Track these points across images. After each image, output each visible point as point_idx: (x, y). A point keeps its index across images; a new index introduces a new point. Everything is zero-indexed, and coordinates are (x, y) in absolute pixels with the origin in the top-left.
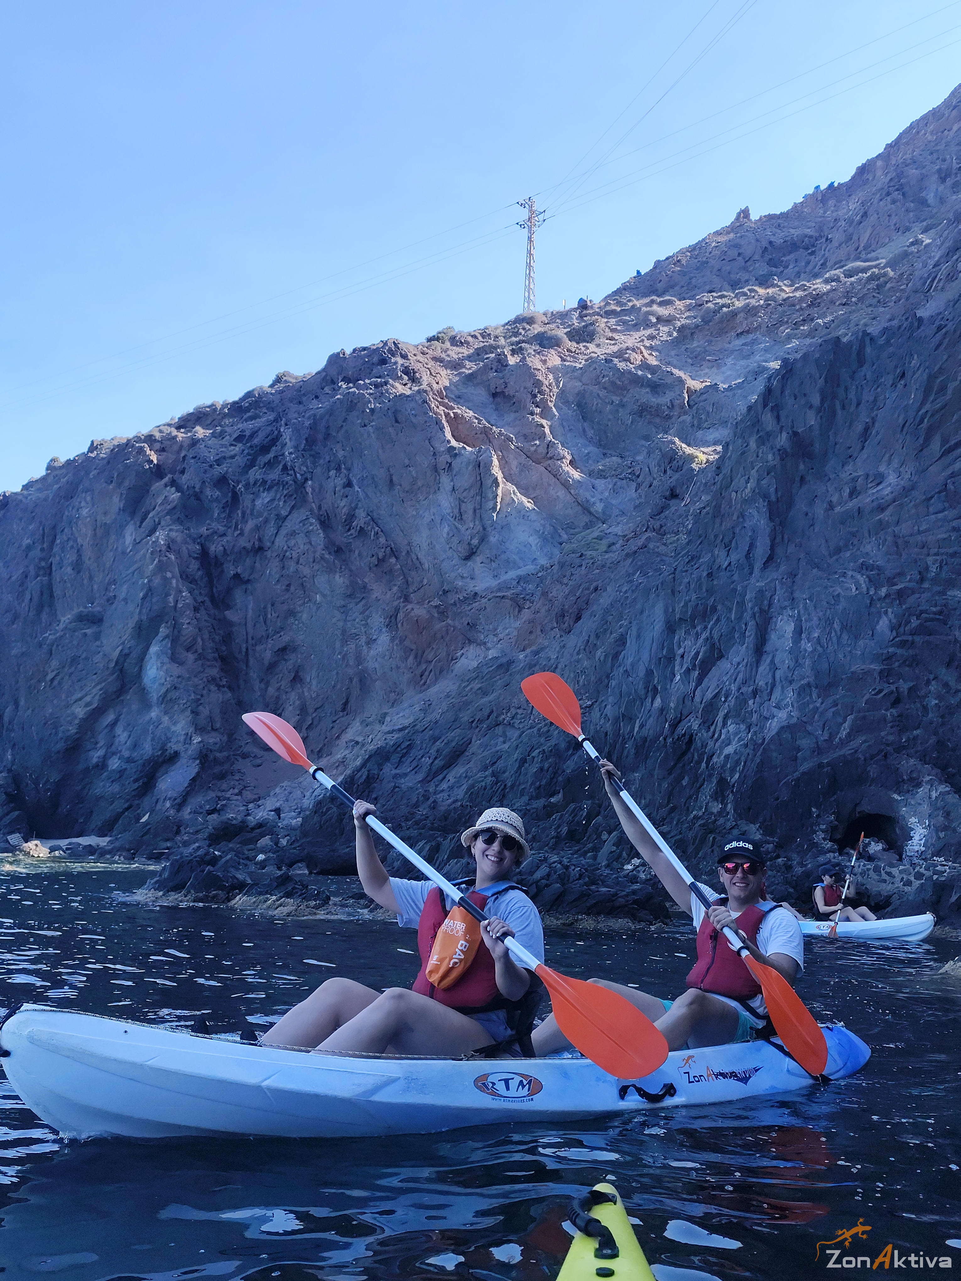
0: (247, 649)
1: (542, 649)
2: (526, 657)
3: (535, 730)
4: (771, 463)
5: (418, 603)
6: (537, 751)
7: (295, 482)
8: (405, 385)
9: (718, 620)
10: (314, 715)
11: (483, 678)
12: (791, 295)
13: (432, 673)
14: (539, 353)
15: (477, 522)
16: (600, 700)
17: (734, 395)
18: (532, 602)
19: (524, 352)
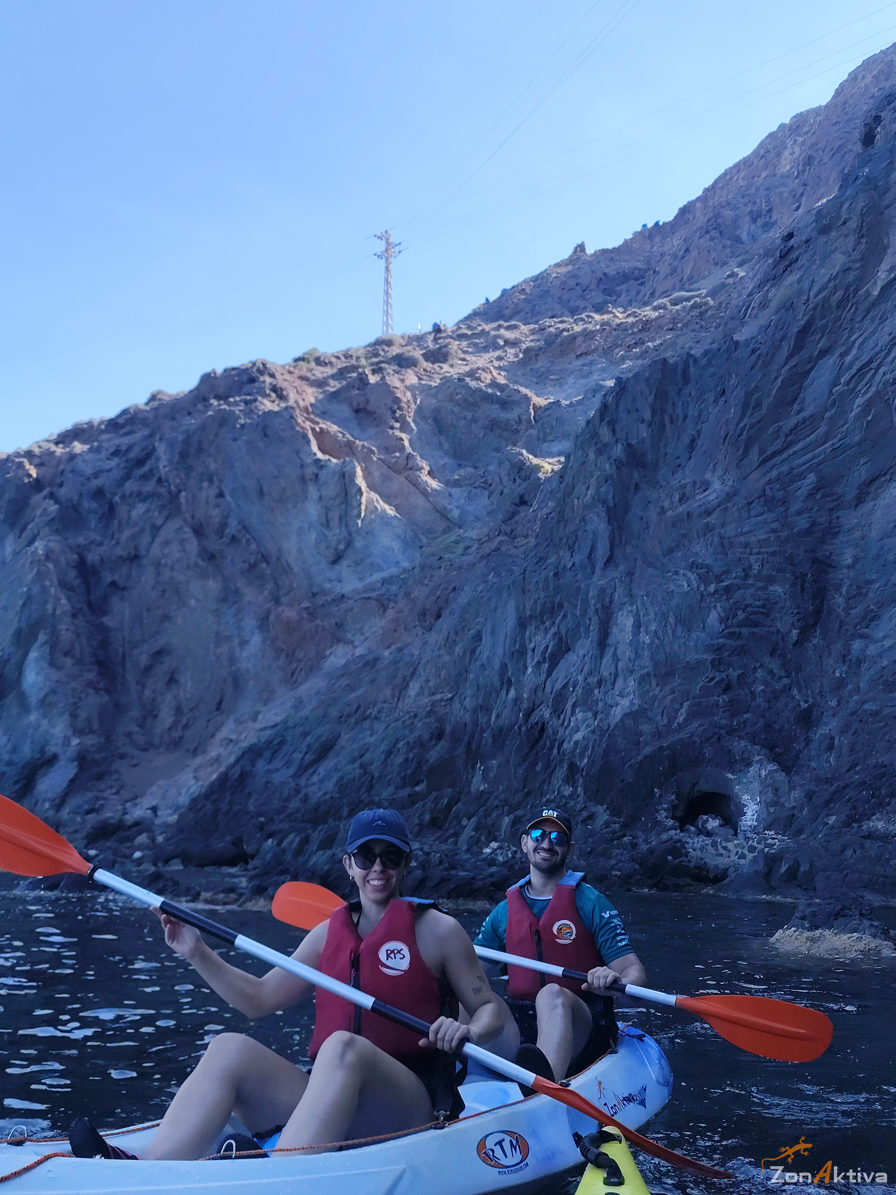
0: (124, 653)
1: (406, 646)
2: (390, 654)
3: (400, 722)
4: (609, 472)
5: (289, 605)
7: (170, 493)
8: (273, 402)
9: (564, 616)
10: (189, 715)
11: (350, 675)
12: (624, 321)
13: (303, 672)
14: (397, 373)
16: (460, 692)
17: (575, 410)
18: (396, 602)
19: (384, 372)
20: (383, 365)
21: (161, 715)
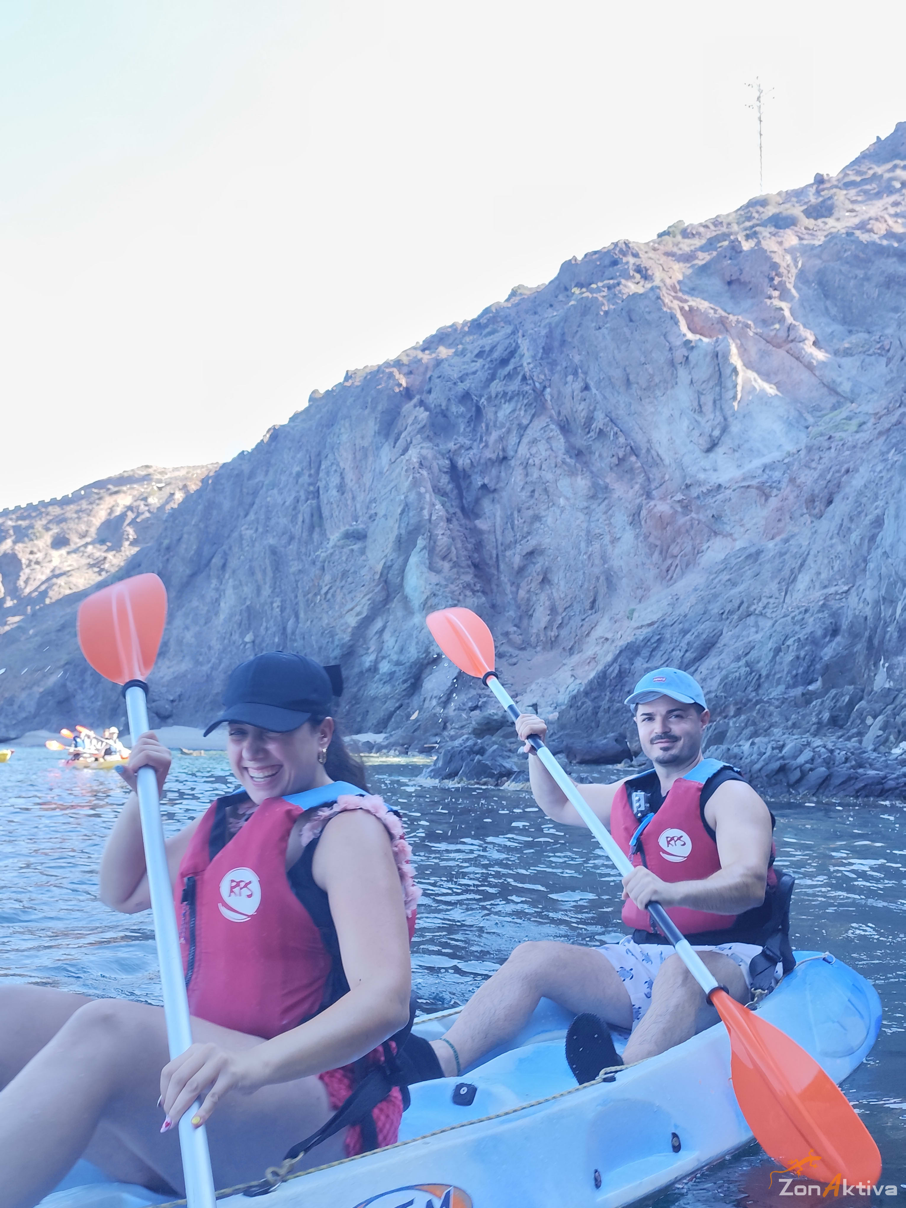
0: (497, 555)
1: (793, 536)
2: (776, 545)
3: (789, 618)
5: (661, 499)
6: (793, 639)
7: (534, 390)
8: (638, 283)
10: (564, 614)
11: (731, 569)
13: (679, 568)
14: (774, 235)
16: (857, 584)
18: (779, 490)
19: (759, 236)
20: (757, 229)
21: (536, 615)
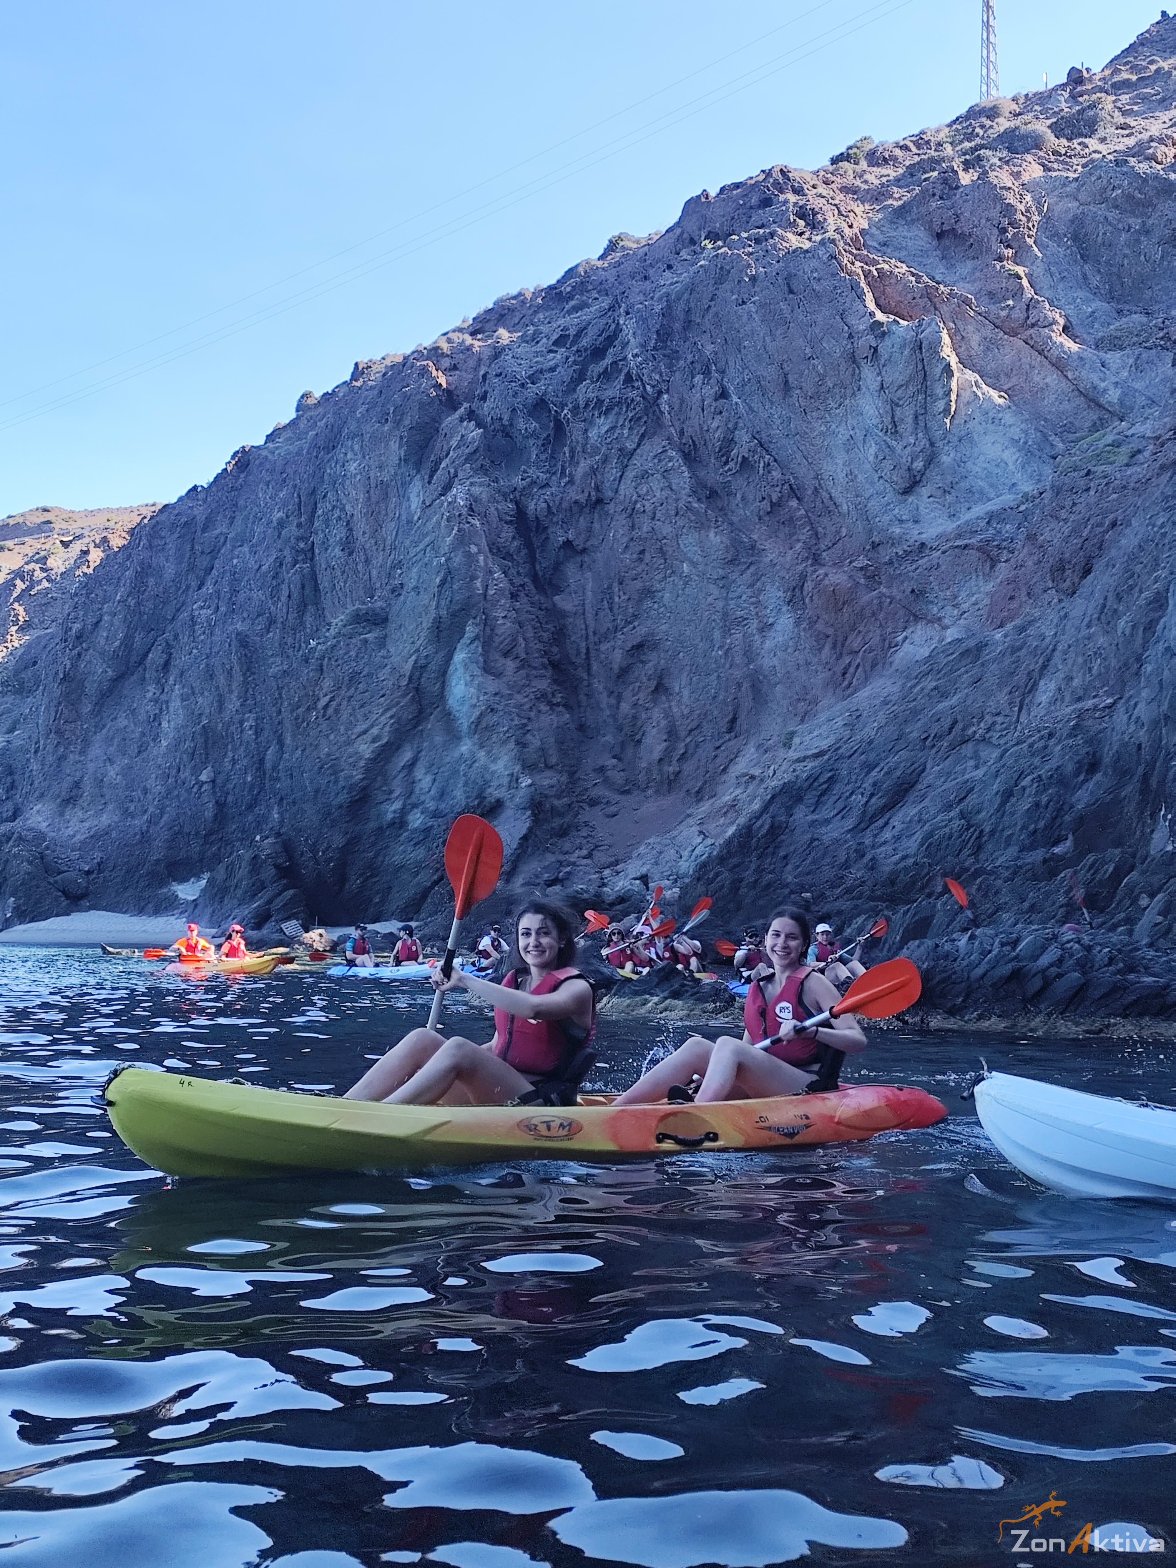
0: (588, 649)
1: (1030, 623)
2: (1005, 636)
3: (1025, 746)
5: (835, 564)
7: (643, 397)
8: (801, 234)
10: (688, 740)
11: (939, 671)
13: (860, 669)
14: (1007, 163)
15: (920, 435)
16: (1127, 695)
18: (1012, 552)
19: (984, 163)
21: (648, 740)
